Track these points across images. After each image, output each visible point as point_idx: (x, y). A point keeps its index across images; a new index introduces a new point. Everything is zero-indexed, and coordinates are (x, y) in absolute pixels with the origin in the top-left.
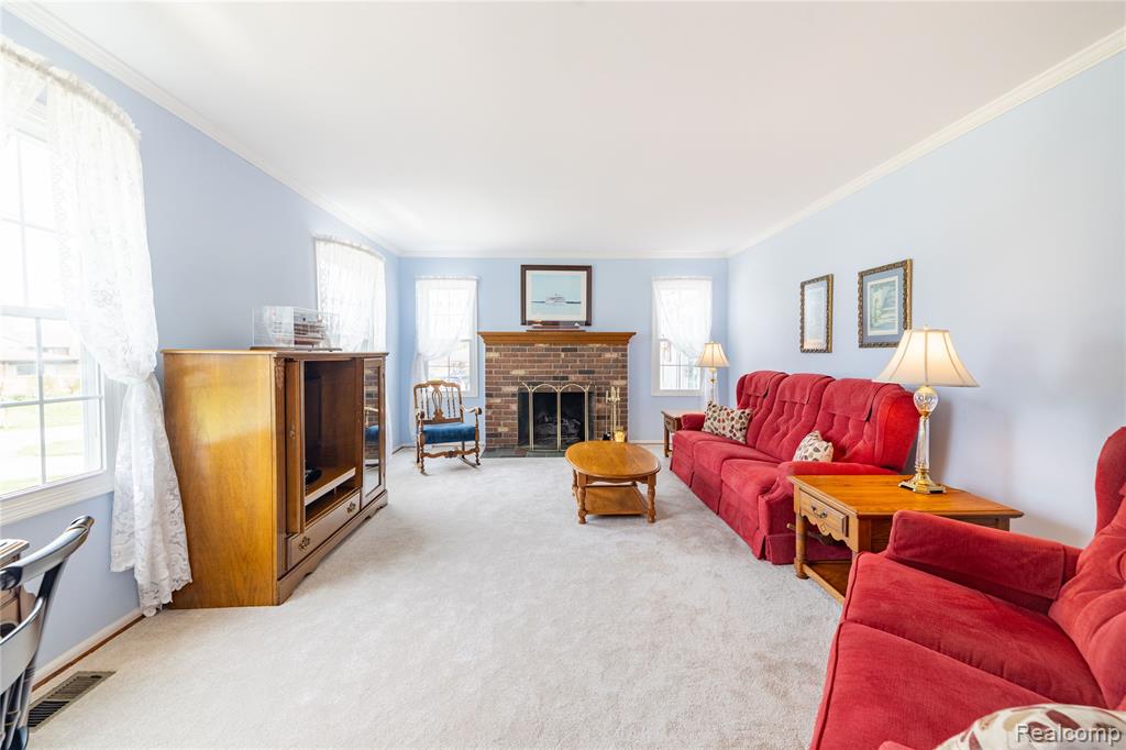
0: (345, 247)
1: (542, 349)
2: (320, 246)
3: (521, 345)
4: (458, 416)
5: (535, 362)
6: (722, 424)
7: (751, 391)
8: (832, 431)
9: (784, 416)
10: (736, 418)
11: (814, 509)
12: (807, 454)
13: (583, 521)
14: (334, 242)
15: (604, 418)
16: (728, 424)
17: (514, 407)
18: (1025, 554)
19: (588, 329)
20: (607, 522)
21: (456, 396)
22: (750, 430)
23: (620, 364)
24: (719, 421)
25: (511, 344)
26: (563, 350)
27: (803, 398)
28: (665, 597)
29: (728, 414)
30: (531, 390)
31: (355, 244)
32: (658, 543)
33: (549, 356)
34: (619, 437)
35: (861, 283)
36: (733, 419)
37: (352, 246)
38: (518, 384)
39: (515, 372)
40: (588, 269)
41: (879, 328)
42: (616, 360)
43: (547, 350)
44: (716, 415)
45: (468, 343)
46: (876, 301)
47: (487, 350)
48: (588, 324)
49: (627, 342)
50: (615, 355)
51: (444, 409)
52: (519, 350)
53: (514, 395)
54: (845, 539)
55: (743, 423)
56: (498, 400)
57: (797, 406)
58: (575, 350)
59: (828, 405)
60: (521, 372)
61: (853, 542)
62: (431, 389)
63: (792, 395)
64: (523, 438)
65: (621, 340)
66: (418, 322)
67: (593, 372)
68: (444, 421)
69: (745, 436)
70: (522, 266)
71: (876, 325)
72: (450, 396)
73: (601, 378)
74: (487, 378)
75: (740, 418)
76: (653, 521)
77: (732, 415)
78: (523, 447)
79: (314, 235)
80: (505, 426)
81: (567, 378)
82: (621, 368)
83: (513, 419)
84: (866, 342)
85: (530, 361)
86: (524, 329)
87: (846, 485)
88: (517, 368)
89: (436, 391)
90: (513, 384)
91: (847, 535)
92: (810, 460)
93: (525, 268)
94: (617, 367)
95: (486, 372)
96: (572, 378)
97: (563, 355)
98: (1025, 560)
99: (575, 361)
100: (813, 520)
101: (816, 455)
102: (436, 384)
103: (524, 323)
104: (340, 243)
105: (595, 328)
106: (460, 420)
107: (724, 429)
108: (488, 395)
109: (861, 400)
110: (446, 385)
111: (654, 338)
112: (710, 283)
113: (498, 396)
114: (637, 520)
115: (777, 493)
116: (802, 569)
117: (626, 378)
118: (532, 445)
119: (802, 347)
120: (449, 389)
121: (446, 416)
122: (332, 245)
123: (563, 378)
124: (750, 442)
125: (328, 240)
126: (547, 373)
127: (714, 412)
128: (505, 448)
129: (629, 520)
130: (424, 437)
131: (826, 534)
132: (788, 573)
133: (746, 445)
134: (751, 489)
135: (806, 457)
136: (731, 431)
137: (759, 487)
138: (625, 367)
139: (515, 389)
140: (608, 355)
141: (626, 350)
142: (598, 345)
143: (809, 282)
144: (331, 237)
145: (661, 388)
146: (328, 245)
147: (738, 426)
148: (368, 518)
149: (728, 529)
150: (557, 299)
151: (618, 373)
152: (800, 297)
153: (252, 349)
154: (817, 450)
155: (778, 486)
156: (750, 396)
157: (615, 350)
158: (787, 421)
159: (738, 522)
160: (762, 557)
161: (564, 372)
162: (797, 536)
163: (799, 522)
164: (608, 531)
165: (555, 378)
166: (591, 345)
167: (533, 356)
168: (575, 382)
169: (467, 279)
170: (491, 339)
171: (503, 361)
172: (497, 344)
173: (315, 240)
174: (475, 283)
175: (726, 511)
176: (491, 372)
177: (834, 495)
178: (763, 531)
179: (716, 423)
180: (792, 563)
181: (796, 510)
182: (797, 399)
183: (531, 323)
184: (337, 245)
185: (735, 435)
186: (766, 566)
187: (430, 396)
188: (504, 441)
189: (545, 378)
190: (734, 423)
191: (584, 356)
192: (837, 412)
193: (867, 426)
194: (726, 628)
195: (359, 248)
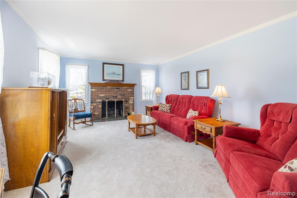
0: (50, 52)
1: (109, 88)
2: (41, 51)
3: (102, 87)
4: (83, 110)
5: (107, 92)
6: (164, 108)
7: (170, 99)
8: (194, 108)
9: (180, 106)
10: (168, 106)
11: (202, 127)
12: (193, 114)
13: (137, 138)
14: (46, 50)
15: (128, 108)
16: (166, 108)
17: (100, 106)
18: (251, 132)
19: (124, 83)
20: (143, 137)
21: (83, 103)
22: (171, 109)
23: (132, 93)
24: (163, 107)
25: (100, 87)
26: (116, 89)
27: (186, 101)
28: (171, 155)
29: (166, 106)
30: (107, 101)
31: (53, 51)
32: (160, 141)
33: (111, 90)
34: (133, 113)
35: (197, 74)
36: (167, 107)
37: (52, 52)
38: (101, 99)
39: (101, 95)
40: (123, 65)
41: (201, 84)
42: (131, 92)
43: (111, 88)
44: (162, 106)
45: (84, 86)
46: (201, 78)
47: (91, 88)
48: (123, 81)
49: (134, 86)
50: (131, 90)
51: (78, 107)
52: (102, 88)
53: (100, 102)
54: (210, 133)
55: (170, 108)
56: (95, 104)
57: (184, 103)
58: (119, 88)
59: (193, 102)
60: (103, 95)
61: (213, 134)
62: (73, 101)
63: (182, 100)
64: (104, 115)
65: (132, 86)
66: (66, 78)
67: (124, 95)
68: (79, 112)
69: (170, 111)
70: (103, 63)
71: (200, 83)
72: (80, 103)
73: (127, 97)
74: (91, 97)
75: (169, 106)
76: (155, 136)
77: (167, 106)
78: (103, 118)
79: (39, 47)
80: (97, 112)
81: (117, 97)
82: (132, 94)
83: (100, 110)
84: (198, 87)
85: (105, 92)
86: (104, 82)
87: (206, 121)
88: (101, 94)
89: (75, 101)
90: (100, 99)
91: (211, 133)
92: (194, 116)
93: (104, 64)
94: (131, 93)
95: (91, 95)
96: (118, 97)
97: (116, 90)
98: (251, 133)
99: (119, 92)
100: (200, 130)
101: (195, 114)
102: (75, 100)
103: (104, 80)
104: (48, 50)
105: (125, 82)
106: (84, 111)
107: (165, 109)
108: (91, 103)
109: (202, 101)
110: (79, 100)
111: (141, 86)
112: (155, 71)
113: (95, 103)
114: (151, 136)
115: (189, 125)
116: (197, 142)
117: (133, 97)
118: (107, 117)
119: (181, 88)
120: (80, 101)
121: (79, 110)
122: (45, 51)
123: (116, 97)
124: (172, 112)
125: (44, 49)
126: (111, 95)
127: (162, 105)
128: (97, 119)
129: (148, 136)
130: (75, 117)
131: (205, 133)
132: (193, 144)
133: (171, 113)
134: (182, 124)
135: (192, 115)
136: (167, 110)
137: (184, 124)
138: (133, 93)
139: (101, 100)
140: (129, 90)
141: (134, 89)
142: (126, 87)
143: (183, 73)
144: (45, 48)
145: (143, 99)
146: (44, 50)
147: (168, 109)
148: (64, 146)
149: (174, 135)
150: (114, 73)
151: (131, 95)
152: (180, 76)
153: (29, 87)
154: (195, 113)
155: (189, 123)
156: (169, 101)
157: (131, 89)
158: (181, 107)
159: (177, 133)
160: (186, 141)
161: (116, 95)
162: (195, 134)
163: (196, 131)
164: (145, 140)
165: (113, 97)
166: (124, 87)
167: (107, 90)
168: (119, 98)
169: (84, 65)
170: (93, 85)
171: (97, 92)
172: (94, 87)
173: (38, 48)
174: (87, 67)
175: (173, 131)
176: (93, 95)
177: (207, 124)
178: (186, 135)
179: (162, 108)
180: (194, 141)
181: (195, 128)
182: (184, 101)
183: (106, 80)
184: (47, 51)
185: (168, 111)
186: (187, 143)
187: (73, 103)
188: (97, 117)
189: (110, 97)
190: (167, 108)
191: (122, 90)
192: (196, 104)
193: (204, 107)
194: (189, 160)
195: (54, 53)
